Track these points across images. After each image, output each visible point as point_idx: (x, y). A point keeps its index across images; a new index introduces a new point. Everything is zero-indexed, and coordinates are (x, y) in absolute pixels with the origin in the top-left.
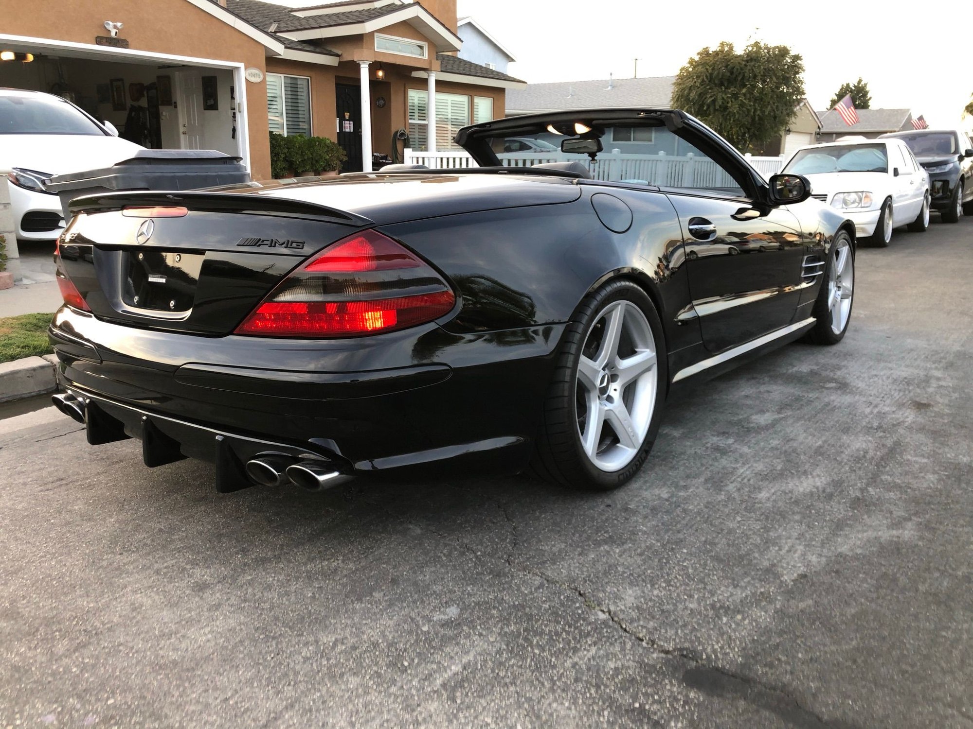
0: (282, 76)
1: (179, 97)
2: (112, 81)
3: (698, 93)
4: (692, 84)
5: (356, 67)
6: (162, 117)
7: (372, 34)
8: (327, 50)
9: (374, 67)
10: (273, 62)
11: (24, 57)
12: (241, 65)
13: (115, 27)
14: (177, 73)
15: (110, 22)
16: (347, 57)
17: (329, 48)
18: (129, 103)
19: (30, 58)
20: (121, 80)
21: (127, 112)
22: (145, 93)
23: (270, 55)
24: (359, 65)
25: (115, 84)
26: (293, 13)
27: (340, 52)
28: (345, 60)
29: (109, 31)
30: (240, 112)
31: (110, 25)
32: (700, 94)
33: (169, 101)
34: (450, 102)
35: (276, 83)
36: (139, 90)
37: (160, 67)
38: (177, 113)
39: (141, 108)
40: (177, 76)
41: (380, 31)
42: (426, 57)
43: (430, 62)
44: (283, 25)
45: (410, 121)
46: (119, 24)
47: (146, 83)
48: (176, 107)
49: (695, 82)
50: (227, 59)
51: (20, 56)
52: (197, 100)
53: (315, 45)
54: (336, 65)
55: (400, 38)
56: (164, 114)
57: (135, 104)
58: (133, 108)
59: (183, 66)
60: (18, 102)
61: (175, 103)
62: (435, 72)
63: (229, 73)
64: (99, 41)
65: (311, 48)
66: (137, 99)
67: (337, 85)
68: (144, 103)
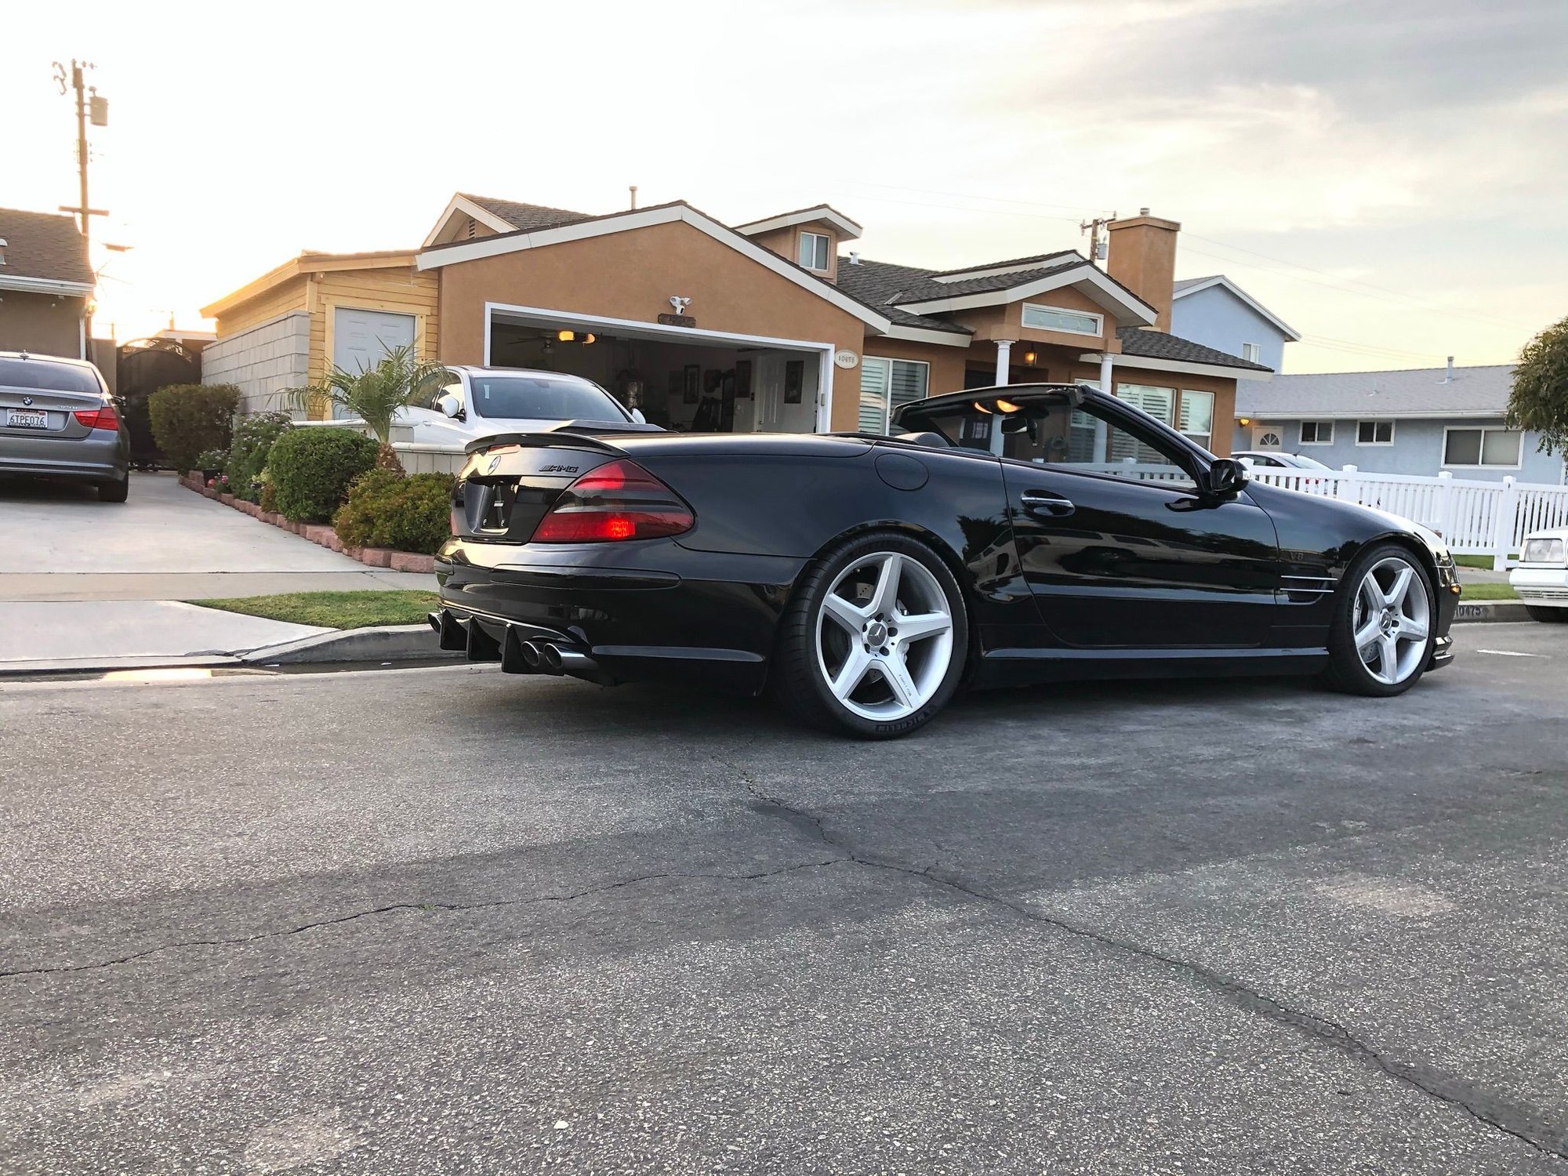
0: (891, 360)
1: (758, 387)
2: (686, 367)
3: (1552, 386)
4: (1541, 373)
5: (992, 348)
6: (736, 412)
7: (1019, 303)
8: (956, 326)
9: (1019, 349)
10: (874, 343)
11: (585, 338)
12: (831, 347)
13: (682, 303)
14: (760, 358)
15: (676, 298)
16: (982, 336)
17: (959, 324)
18: (702, 393)
19: (591, 339)
20: (697, 366)
21: (696, 407)
22: (721, 382)
23: (871, 333)
24: (997, 345)
25: (690, 370)
26: (935, 279)
27: (972, 329)
28: (980, 339)
29: (675, 308)
30: (822, 405)
31: (677, 302)
32: (1556, 388)
33: (746, 393)
34: (1141, 398)
35: (880, 371)
36: (715, 378)
37: (739, 351)
38: (753, 406)
39: (714, 401)
40: (760, 361)
41: (1029, 300)
42: (1100, 334)
43: (1106, 342)
44: (909, 294)
45: (1073, 425)
46: (686, 300)
47: (724, 369)
48: (753, 399)
49: (1548, 370)
50: (814, 340)
51: (580, 337)
52: (779, 389)
53: (942, 320)
54: (967, 345)
55: (1062, 310)
56: (739, 407)
57: (709, 395)
58: (705, 401)
59: (765, 348)
60: (542, 385)
61: (753, 394)
62: (1112, 355)
63: (815, 357)
64: (662, 319)
65: (935, 324)
66: (711, 390)
67: (967, 371)
68: (718, 394)
